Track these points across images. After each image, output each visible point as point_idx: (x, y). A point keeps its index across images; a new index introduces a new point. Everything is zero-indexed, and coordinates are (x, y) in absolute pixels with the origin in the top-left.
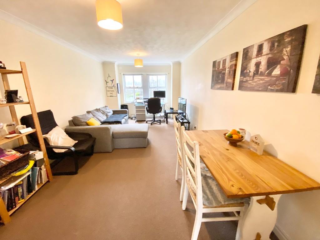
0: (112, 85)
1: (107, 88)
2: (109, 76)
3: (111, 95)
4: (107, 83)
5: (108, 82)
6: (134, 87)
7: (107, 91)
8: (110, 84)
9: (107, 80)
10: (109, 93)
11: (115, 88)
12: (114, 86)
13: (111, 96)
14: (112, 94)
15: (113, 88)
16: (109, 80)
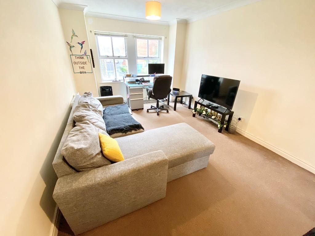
0: (83, 53)
1: (73, 57)
2: (74, 35)
3: (82, 70)
4: (71, 47)
5: (74, 46)
6: (113, 56)
7: (74, 63)
8: (77, 50)
9: (71, 42)
10: (77, 67)
11: (88, 57)
12: (85, 53)
13: (81, 73)
14: (83, 68)
15: (85, 57)
16: (74, 42)
